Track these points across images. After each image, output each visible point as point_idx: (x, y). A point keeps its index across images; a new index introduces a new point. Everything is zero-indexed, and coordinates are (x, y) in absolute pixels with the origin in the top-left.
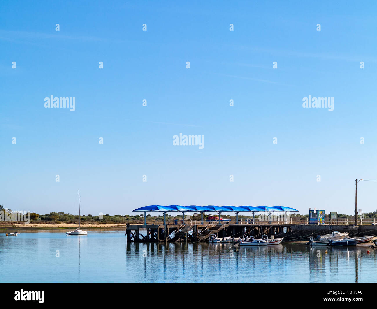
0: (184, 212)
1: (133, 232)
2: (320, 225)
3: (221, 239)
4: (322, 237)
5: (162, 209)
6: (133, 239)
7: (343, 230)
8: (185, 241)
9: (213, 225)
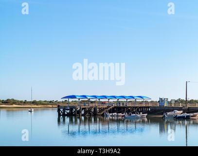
0: (89, 99)
1: (62, 110)
2: (166, 107)
3: (111, 114)
4: (168, 113)
5: (78, 97)
6: (61, 114)
7: (180, 109)
8: (91, 115)
9: (105, 106)
